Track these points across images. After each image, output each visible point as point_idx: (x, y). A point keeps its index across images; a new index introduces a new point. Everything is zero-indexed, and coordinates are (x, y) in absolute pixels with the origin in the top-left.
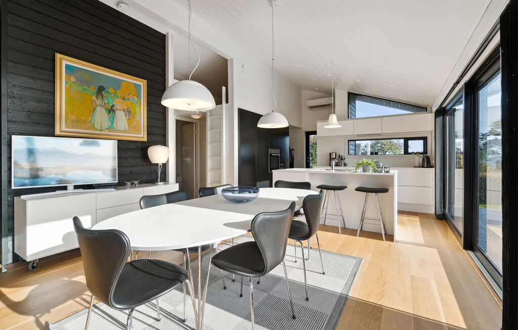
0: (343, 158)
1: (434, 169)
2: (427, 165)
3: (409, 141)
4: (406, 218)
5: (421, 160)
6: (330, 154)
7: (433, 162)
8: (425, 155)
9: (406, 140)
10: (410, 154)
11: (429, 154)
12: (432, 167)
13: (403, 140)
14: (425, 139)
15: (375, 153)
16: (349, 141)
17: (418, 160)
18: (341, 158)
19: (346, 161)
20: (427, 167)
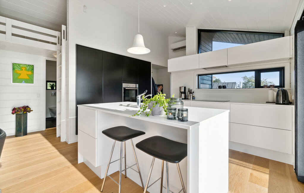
0: (192, 92)
1: (293, 107)
2: (283, 101)
3: (261, 73)
4: (250, 171)
5: (275, 94)
6: (180, 87)
7: (292, 97)
8: (280, 89)
9: (258, 72)
10: (262, 87)
11: (286, 88)
12: (290, 103)
13: (254, 72)
14: (281, 70)
15: (223, 86)
16: (199, 75)
17: (272, 94)
18: (191, 92)
19: (195, 95)
20: (283, 104)
